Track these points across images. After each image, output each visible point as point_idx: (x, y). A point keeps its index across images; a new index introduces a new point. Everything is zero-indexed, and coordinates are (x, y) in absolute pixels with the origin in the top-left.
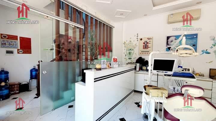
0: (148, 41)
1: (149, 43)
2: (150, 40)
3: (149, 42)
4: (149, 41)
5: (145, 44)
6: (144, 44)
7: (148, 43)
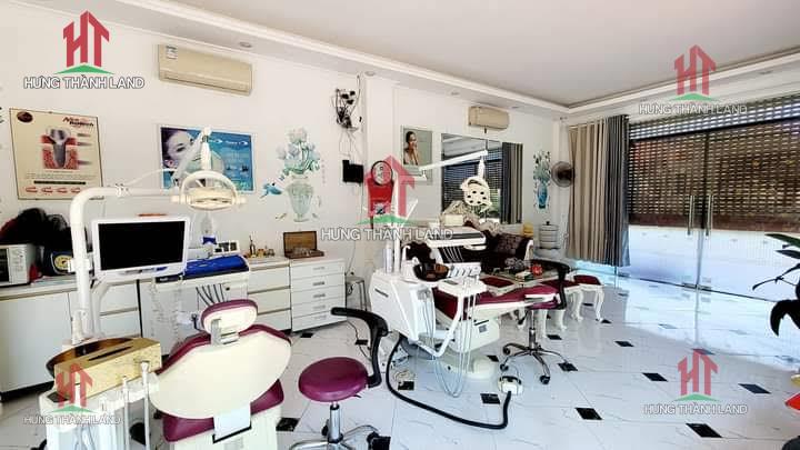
0: (72, 132)
1: (80, 144)
2: (82, 130)
3: (79, 139)
4: (80, 135)
5: (54, 142)
6: (50, 145)
7: (70, 141)
